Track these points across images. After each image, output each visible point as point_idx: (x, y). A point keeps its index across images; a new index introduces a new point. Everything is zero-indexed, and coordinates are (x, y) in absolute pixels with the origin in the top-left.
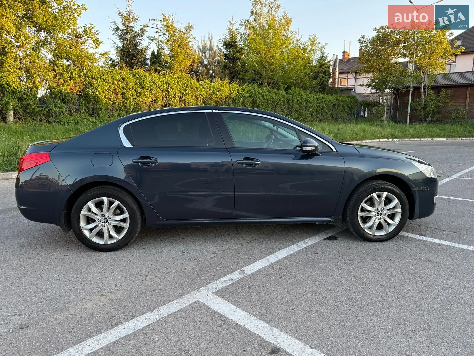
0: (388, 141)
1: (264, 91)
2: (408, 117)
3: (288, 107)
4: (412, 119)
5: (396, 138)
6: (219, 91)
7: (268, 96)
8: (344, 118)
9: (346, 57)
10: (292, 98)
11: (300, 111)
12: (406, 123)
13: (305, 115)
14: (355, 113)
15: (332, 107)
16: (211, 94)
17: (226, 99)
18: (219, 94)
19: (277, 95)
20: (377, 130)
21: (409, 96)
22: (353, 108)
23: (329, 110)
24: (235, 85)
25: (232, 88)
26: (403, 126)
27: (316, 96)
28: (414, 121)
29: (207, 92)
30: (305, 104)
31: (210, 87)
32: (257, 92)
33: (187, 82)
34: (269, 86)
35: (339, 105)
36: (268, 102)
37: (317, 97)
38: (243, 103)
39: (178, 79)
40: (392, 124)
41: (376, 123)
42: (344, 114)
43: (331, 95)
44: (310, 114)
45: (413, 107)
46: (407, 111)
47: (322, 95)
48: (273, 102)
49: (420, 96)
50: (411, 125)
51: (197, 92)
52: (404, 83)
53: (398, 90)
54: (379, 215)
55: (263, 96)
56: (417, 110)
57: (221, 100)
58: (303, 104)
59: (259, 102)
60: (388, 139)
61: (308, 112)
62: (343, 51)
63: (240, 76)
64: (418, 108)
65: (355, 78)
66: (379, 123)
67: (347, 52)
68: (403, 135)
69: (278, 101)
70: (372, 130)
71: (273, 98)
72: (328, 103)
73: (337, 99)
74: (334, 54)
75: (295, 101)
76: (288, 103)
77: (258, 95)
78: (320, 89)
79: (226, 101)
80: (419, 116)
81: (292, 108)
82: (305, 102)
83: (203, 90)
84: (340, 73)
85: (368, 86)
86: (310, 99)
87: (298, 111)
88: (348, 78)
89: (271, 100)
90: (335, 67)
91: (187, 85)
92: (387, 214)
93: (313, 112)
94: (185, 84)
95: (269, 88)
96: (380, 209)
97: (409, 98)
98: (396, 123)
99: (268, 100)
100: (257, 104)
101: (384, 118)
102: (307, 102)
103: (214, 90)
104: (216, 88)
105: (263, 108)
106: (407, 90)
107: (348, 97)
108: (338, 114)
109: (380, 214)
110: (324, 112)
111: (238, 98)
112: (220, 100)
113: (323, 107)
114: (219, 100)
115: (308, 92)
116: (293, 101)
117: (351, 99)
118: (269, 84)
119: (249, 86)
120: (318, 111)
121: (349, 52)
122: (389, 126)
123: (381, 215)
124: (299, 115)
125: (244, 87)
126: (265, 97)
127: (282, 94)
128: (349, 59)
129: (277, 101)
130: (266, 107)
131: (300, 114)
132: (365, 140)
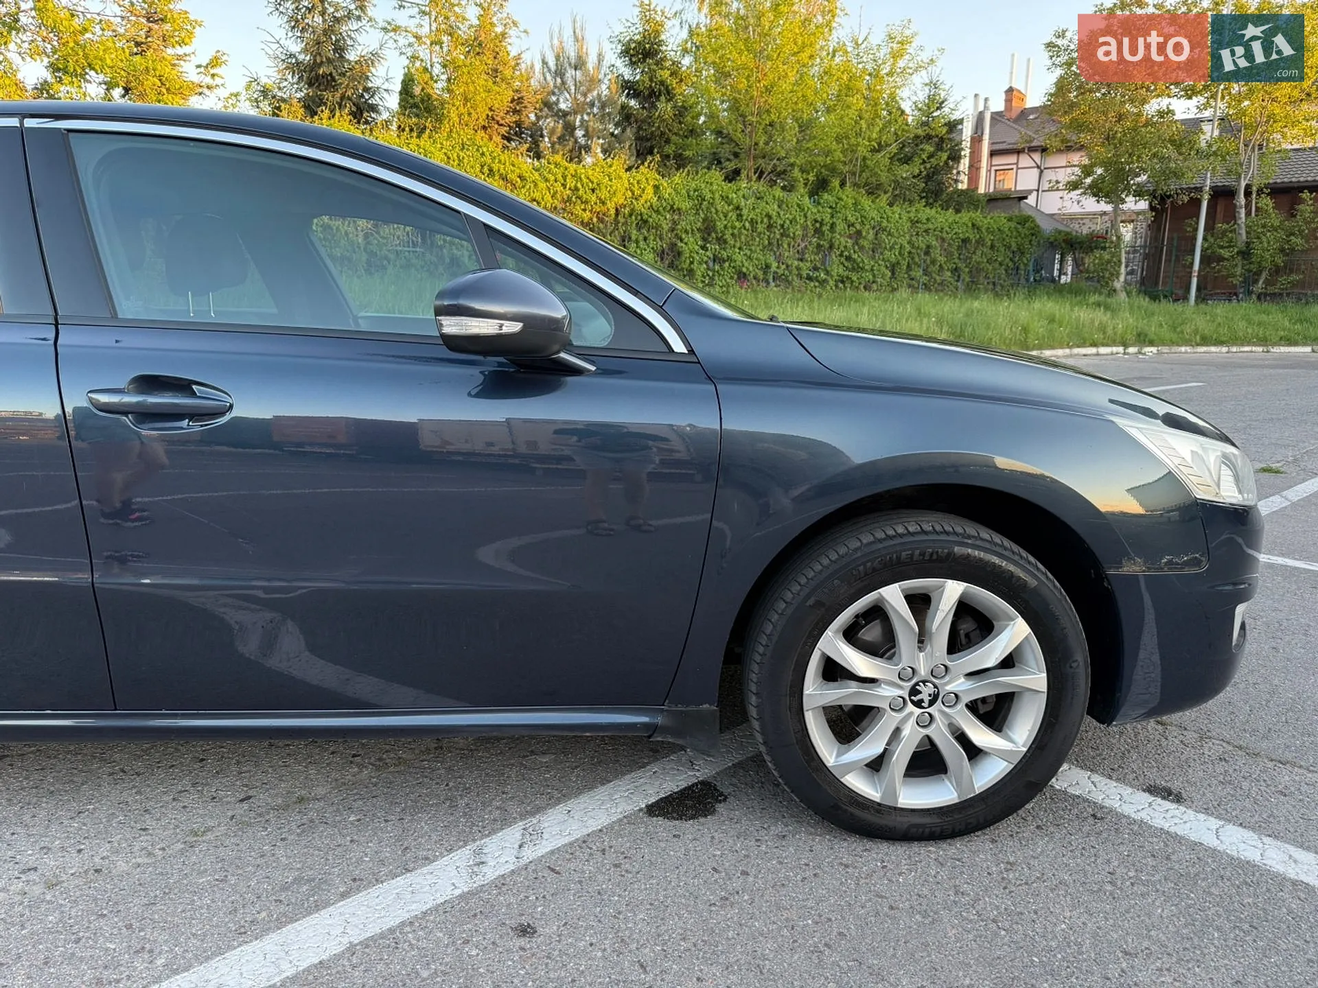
0: (1125, 354)
1: (740, 194)
2: (1194, 281)
3: (819, 246)
4: (1205, 288)
5: (1151, 344)
6: (593, 190)
7: (754, 208)
8: (994, 284)
9: (1014, 104)
10: (832, 217)
11: (855, 256)
12: (1185, 298)
13: (872, 270)
14: (1031, 268)
15: (959, 248)
16: (569, 200)
17: (617, 214)
18: (594, 198)
19: (784, 206)
20: (1093, 321)
21: (1198, 217)
22: (1023, 253)
23: (949, 255)
24: (647, 175)
25: (638, 182)
26: (1179, 307)
27: (909, 212)
28: (1211, 295)
29: (556, 193)
30: (871, 236)
31: (564, 177)
32: (717, 196)
33: (488, 160)
34: (760, 178)
35: (980, 242)
36: (752, 226)
37: (912, 215)
38: (673, 230)
39: (462, 149)
40: (1145, 302)
41: (1094, 298)
42: (995, 269)
43: (958, 211)
44: (887, 267)
45: (1209, 251)
46: (1192, 264)
47: (928, 210)
48: (770, 227)
49: (1231, 216)
50: (1202, 306)
51: (523, 191)
52: (1183, 174)
53: (1163, 198)
54: (918, 704)
55: (738, 208)
56: (1221, 259)
57: (601, 220)
58: (865, 238)
59: (725, 227)
60: (1125, 345)
61: (880, 262)
62: (1007, 87)
63: (670, 149)
64: (1225, 253)
65: (1038, 167)
66: (1102, 298)
67: (1019, 92)
68: (1174, 337)
69: (786, 226)
70: (1078, 319)
71: (770, 217)
72: (945, 235)
73: (973, 225)
74: (976, 95)
75: (841, 226)
76: (818, 231)
77: (720, 205)
78: (923, 191)
79: (616, 221)
80: (1228, 276)
81: (831, 247)
82: (871, 232)
83: (542, 185)
84: (993, 154)
85: (1073, 186)
86: (888, 221)
87: (848, 258)
88: (1018, 168)
89: (762, 222)
90: (979, 133)
91: (491, 170)
92: (966, 699)
93: (898, 263)
94: (482, 166)
95: (761, 186)
96: (923, 672)
97: (1197, 223)
98: (1154, 298)
99: (753, 222)
100: (716, 233)
101: (1118, 284)
102: (879, 229)
103: (579, 185)
104: (585, 180)
105: (738, 245)
106: (1191, 198)
107: (1010, 220)
108: (975, 272)
109: (927, 699)
110: (933, 262)
111: (657, 212)
112: (597, 217)
113: (928, 247)
114: (595, 220)
115: (884, 198)
116: (833, 226)
117: (1019, 226)
118: (762, 173)
119: (693, 179)
120: (913, 259)
121: (1023, 92)
122: (1131, 308)
123: (931, 703)
124: (853, 269)
125: (677, 179)
126: (745, 212)
127: (798, 205)
128: (1024, 113)
129: (782, 226)
130: (747, 244)
131: (857, 268)
132: (1053, 348)
